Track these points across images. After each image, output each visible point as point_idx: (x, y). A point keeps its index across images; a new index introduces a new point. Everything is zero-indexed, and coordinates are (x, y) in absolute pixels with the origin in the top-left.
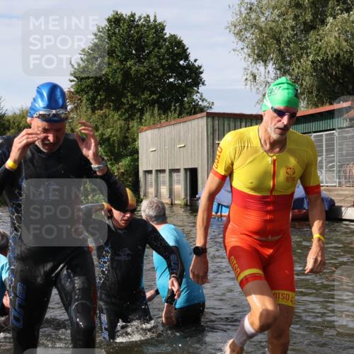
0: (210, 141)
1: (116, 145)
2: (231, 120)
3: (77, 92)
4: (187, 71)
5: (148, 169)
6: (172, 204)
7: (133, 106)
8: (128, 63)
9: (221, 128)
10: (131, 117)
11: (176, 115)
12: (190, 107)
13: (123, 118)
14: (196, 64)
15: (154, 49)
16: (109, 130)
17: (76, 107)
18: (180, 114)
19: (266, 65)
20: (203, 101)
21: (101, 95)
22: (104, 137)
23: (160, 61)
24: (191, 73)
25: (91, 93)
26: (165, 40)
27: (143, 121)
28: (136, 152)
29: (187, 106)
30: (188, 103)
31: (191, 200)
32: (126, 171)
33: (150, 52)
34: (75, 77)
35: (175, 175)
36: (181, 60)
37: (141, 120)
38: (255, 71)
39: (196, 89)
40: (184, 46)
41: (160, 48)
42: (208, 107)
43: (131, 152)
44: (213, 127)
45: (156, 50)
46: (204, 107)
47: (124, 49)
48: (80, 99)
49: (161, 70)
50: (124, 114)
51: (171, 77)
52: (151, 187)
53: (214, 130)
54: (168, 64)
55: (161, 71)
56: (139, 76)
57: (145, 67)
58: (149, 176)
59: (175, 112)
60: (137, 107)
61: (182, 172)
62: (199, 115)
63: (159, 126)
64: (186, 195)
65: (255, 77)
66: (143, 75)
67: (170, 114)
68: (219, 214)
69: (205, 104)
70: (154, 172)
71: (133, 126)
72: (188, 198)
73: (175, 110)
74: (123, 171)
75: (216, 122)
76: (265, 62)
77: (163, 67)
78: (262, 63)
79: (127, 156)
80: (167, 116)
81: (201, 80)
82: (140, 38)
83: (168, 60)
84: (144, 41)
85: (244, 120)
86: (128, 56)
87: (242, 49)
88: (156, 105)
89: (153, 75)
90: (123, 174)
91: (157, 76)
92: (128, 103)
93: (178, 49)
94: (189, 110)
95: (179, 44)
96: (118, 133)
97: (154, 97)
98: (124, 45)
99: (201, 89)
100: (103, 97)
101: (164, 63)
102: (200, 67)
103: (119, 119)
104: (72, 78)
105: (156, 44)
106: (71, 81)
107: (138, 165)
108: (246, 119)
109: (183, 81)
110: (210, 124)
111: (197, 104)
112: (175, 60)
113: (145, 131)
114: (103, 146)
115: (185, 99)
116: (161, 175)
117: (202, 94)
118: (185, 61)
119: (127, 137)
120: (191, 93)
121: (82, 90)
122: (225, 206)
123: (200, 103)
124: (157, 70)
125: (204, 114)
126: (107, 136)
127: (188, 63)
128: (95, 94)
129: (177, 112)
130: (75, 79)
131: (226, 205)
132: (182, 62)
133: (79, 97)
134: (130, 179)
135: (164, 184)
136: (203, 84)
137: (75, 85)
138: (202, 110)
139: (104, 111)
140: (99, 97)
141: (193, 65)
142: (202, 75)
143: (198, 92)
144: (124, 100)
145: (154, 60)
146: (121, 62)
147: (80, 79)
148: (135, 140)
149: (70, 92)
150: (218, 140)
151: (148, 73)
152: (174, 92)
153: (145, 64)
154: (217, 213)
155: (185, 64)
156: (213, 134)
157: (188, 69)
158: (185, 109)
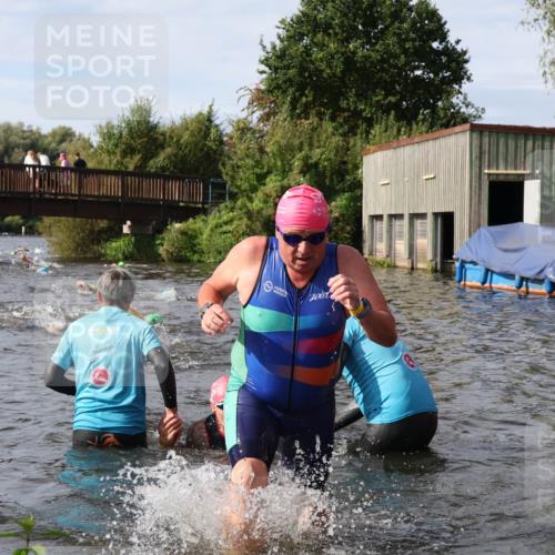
0: (476, 170)
1: (328, 174)
2: (511, 136)
3: (270, 91)
5: (378, 213)
6: (412, 268)
7: (357, 114)
8: (351, 46)
9: (493, 149)
10: (352, 131)
11: (424, 129)
12: (446, 115)
13: (340, 131)
14: (459, 48)
15: (392, 23)
16: (318, 150)
17: (267, 114)
18: (431, 127)
20: (467, 106)
21: (307, 96)
22: (310, 161)
23: (401, 42)
24: (449, 61)
25: (291, 92)
26: (410, 9)
27: (370, 136)
28: (358, 185)
29: (442, 114)
30: (444, 109)
31: (443, 263)
32: (342, 215)
33: (387, 28)
34: (267, 65)
35: (418, 223)
36: (435, 40)
37: (367, 136)
39: (457, 87)
40: (440, 19)
41: (402, 21)
42: (475, 117)
43: (350, 186)
44: (481, 147)
45: (396, 24)
46: (469, 115)
47: (346, 22)
48: (274, 101)
49: (403, 56)
50: (341, 125)
51: (418, 68)
52: (381, 241)
53: (481, 153)
54: (414, 47)
55: (403, 58)
56: (368, 65)
57: (378, 51)
58: (378, 224)
59: (423, 124)
60: (364, 114)
61: (430, 219)
62: (458, 129)
63: (395, 145)
64: (435, 255)
66: (373, 65)
67: (414, 126)
68: (487, 285)
69: (470, 111)
70: (385, 218)
71: (355, 145)
72: (439, 260)
73: (424, 120)
74: (337, 215)
75: (486, 140)
77: (405, 51)
79: (344, 191)
80: (411, 130)
81: (465, 73)
82: (372, 6)
83: (414, 40)
84: (377, 12)
85: (531, 137)
86: (351, 34)
87: (536, 20)
88: (393, 112)
89: (389, 65)
90: (337, 220)
91: (396, 66)
92: (348, 110)
93: (430, 23)
94: (444, 121)
95: (433, 15)
96: (332, 156)
97: (392, 99)
98: (346, 16)
99: (466, 86)
100: (310, 99)
101: (407, 46)
102: (465, 53)
103: (333, 134)
104: (263, 68)
105: (396, 16)
106: (261, 73)
107: (361, 207)
108: (534, 135)
109: (436, 75)
110: (476, 142)
111: (458, 112)
112: (425, 42)
113: (374, 152)
114: (307, 177)
115: (440, 103)
116: (397, 223)
117: (466, 95)
118: (440, 43)
119: (345, 163)
120: (449, 94)
121: (278, 87)
122: (497, 273)
123: (462, 110)
124: (396, 57)
125: (467, 126)
126: (314, 160)
127: (446, 46)
128: (297, 94)
129: (427, 124)
130: (267, 69)
131: (497, 270)
132: (435, 45)
133: (272, 99)
134: (348, 228)
135: (401, 237)
136: (469, 79)
137: (267, 79)
139: (310, 121)
140: (304, 99)
141: (454, 49)
142: (466, 66)
143: (460, 93)
144: (343, 104)
145: (391, 40)
146: (342, 43)
147: (275, 69)
148: (357, 167)
149: (258, 90)
150: (489, 169)
151: (383, 61)
152: (421, 91)
153: (377, 47)
154: (484, 283)
155: (441, 47)
156: (479, 158)
157: (446, 55)
158: (439, 118)
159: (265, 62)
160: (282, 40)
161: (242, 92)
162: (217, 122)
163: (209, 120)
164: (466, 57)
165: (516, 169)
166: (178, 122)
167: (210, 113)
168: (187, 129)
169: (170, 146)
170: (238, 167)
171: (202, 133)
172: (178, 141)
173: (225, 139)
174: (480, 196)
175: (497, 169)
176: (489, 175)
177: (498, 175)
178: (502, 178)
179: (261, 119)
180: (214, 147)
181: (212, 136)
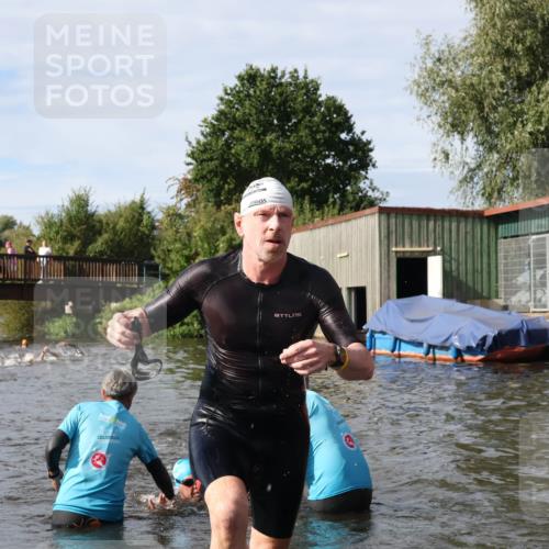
0: (385, 248)
2: (415, 217)
3: (196, 180)
4: (351, 148)
8: (268, 138)
9: (400, 229)
11: (336, 211)
12: (355, 199)
14: (364, 138)
15: (304, 117)
17: (194, 201)
18: (341, 210)
19: (463, 140)
20: (373, 190)
21: (229, 184)
23: (313, 133)
24: (356, 150)
25: (215, 181)
26: (320, 104)
29: (351, 198)
30: (352, 193)
33: (300, 121)
34: (193, 158)
36: (343, 132)
38: (448, 148)
39: (363, 173)
40: (346, 113)
41: (313, 115)
42: (380, 199)
44: (388, 227)
45: (308, 118)
46: (376, 199)
47: (262, 117)
49: (314, 146)
51: (328, 157)
54: (325, 138)
55: (314, 148)
56: (283, 155)
57: (291, 143)
59: (334, 207)
61: (344, 293)
62: (368, 211)
63: (311, 227)
65: (447, 156)
66: (288, 154)
67: (326, 209)
68: (396, 352)
69: (376, 194)
73: (334, 203)
75: (393, 221)
76: (462, 134)
77: (317, 142)
78: (457, 137)
80: (323, 213)
81: (371, 160)
82: (285, 102)
83: (324, 132)
84: (290, 107)
85: (432, 218)
86: (267, 127)
87: (429, 116)
88: (307, 197)
89: (303, 154)
91: (305, 156)
93: (338, 117)
94: (354, 204)
95: (340, 109)
97: (305, 185)
98: (262, 112)
99: (371, 173)
100: (232, 186)
101: (318, 137)
102: (369, 142)
104: (190, 160)
105: (307, 111)
106: (188, 164)
108: (435, 216)
109: (345, 162)
110: (384, 224)
111: (365, 196)
112: (334, 133)
115: (349, 188)
117: (372, 180)
118: (348, 134)
120: (357, 179)
121: (203, 177)
122: (405, 342)
123: (369, 194)
124: (309, 148)
125: (376, 209)
127: (353, 137)
128: (221, 182)
129: (337, 207)
130: (193, 161)
131: (407, 339)
136: (374, 166)
137: (194, 169)
138: (372, 204)
139: (234, 206)
140: (226, 186)
141: (360, 139)
142: (371, 154)
143: (366, 178)
145: (303, 133)
146: (258, 136)
147: (201, 162)
149: (185, 179)
150: (396, 246)
151: (296, 151)
152: (332, 178)
153: (292, 139)
154: (393, 351)
155: (348, 138)
156: (387, 238)
157: (352, 145)
158: (349, 202)
159: (192, 155)
160: (205, 136)
161: (171, 182)
162: (149, 209)
163: (142, 208)
164: (371, 146)
165: (420, 246)
166: (113, 209)
167: (142, 201)
168: (121, 216)
169: (106, 232)
170: (169, 251)
171: (135, 220)
172: (114, 228)
173: (157, 224)
174: (389, 271)
175: (404, 246)
176: (396, 252)
177: (404, 252)
178: (407, 255)
179: (188, 205)
180: (147, 232)
181: (145, 222)
